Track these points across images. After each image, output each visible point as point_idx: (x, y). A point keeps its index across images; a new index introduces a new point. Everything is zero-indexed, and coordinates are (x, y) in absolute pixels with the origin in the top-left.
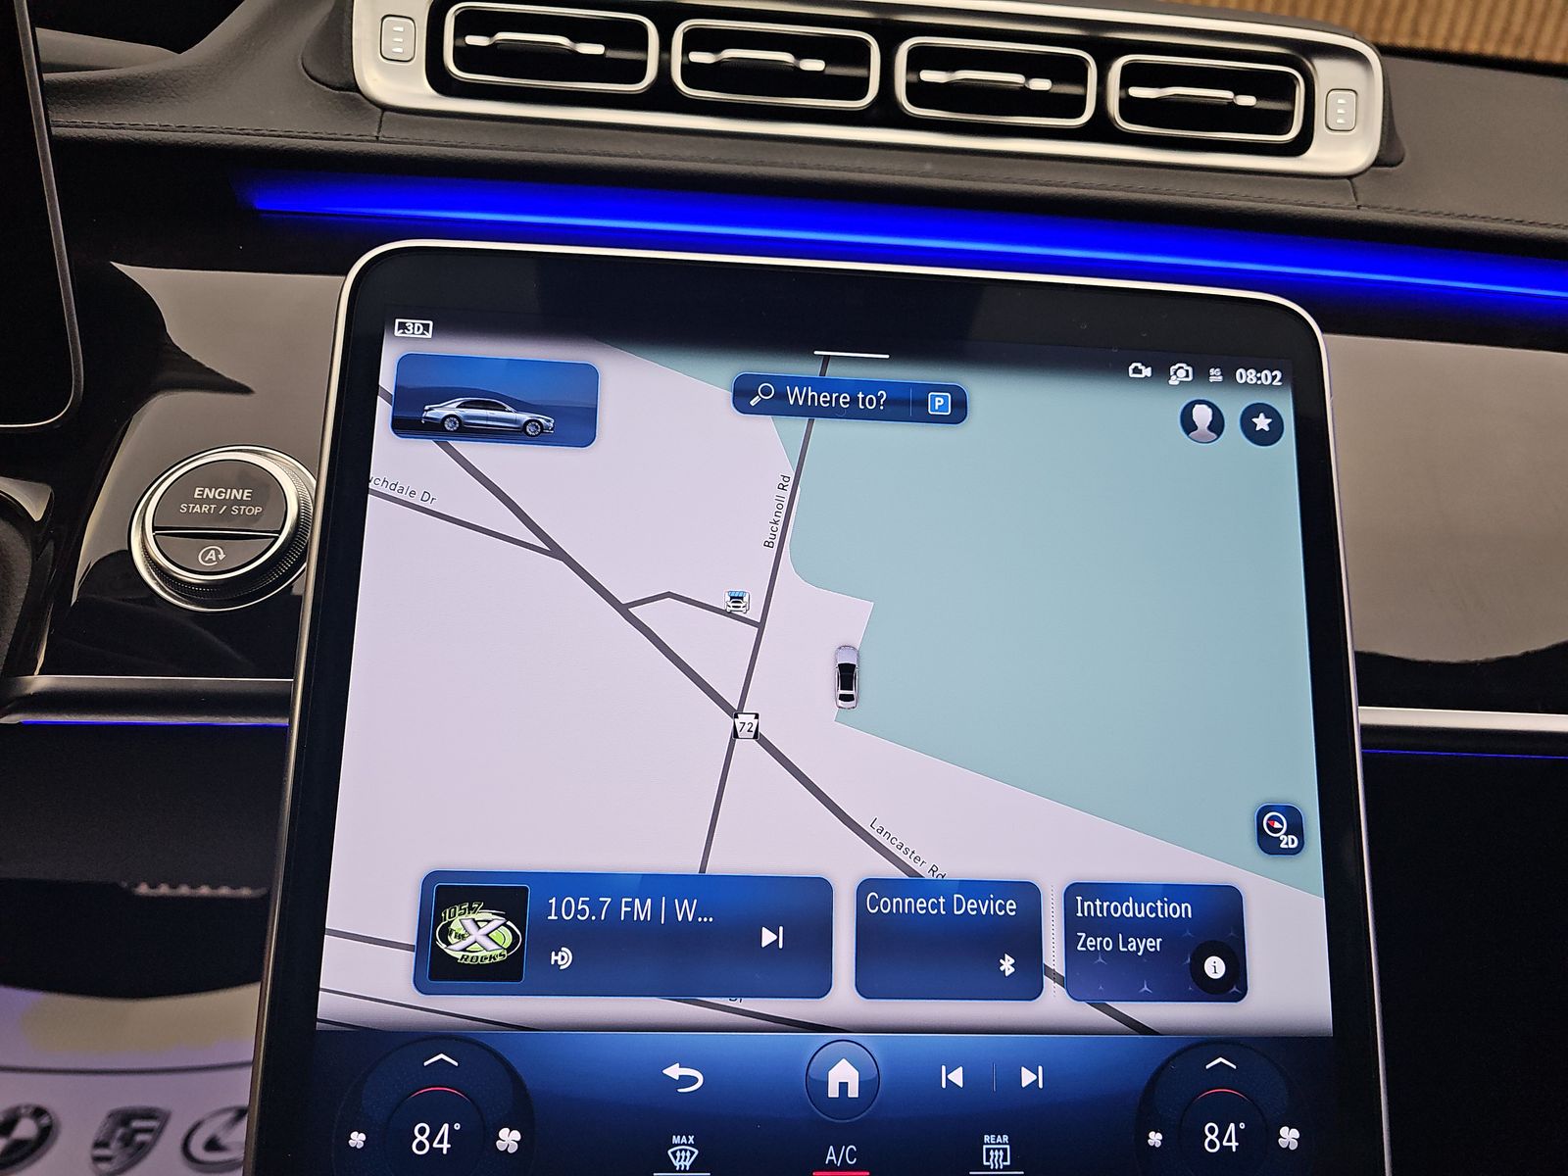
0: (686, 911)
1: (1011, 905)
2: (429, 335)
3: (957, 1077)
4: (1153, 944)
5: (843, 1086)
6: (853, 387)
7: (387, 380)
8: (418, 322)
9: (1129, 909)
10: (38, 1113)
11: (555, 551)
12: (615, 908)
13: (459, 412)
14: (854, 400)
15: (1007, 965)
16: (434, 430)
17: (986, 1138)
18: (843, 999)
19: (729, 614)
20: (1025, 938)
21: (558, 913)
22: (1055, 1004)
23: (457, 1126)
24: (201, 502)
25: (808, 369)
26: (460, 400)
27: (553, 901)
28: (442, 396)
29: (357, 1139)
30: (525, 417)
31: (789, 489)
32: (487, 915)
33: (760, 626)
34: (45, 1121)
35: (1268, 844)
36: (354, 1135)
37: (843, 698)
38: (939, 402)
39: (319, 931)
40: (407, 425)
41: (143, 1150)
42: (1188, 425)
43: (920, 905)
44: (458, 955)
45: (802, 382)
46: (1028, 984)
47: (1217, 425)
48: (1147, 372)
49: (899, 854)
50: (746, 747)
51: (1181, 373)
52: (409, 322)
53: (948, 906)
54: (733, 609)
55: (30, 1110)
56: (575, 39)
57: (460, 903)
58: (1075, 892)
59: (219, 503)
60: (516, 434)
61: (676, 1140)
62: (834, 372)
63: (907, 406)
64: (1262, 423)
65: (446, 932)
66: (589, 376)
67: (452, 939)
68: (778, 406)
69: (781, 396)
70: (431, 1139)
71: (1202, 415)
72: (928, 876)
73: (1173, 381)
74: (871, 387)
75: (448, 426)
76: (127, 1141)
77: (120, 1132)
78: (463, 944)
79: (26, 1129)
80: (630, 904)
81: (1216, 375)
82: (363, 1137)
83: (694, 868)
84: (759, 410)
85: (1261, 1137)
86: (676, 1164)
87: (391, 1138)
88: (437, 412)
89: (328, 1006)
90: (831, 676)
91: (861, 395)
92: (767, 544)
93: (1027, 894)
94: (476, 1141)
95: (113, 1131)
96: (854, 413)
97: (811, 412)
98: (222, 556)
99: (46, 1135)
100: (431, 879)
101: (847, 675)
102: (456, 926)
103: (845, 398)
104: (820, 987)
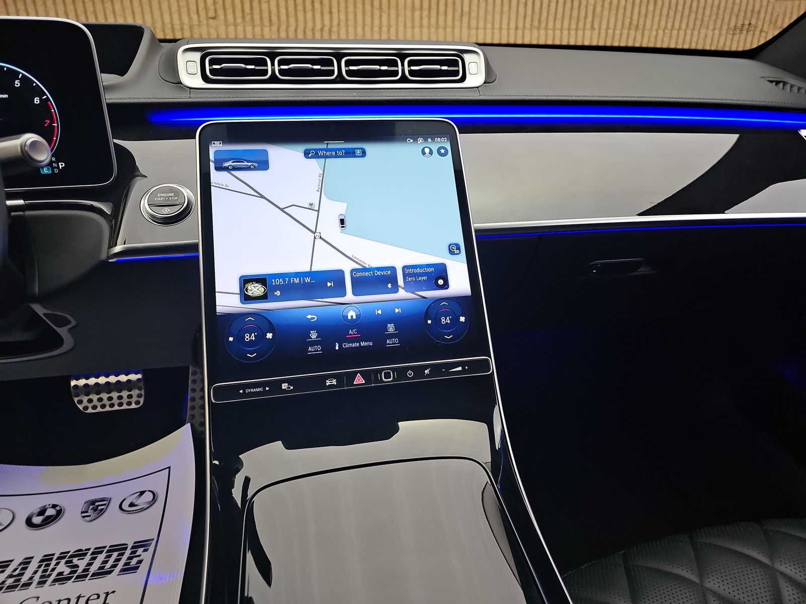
0: (308, 280)
1: (389, 272)
2: (221, 145)
3: (380, 312)
4: (425, 278)
5: (352, 316)
6: (335, 150)
7: (212, 157)
8: (218, 142)
9: (418, 270)
10: (54, 506)
11: (262, 197)
12: (289, 280)
13: (232, 164)
14: (336, 153)
15: (390, 285)
16: (226, 169)
17: (388, 325)
18: (350, 296)
19: (310, 209)
20: (393, 279)
21: (275, 283)
22: (402, 293)
23: (256, 334)
24: (160, 197)
25: (323, 146)
26: (232, 161)
27: (273, 280)
28: (227, 160)
29: (231, 339)
30: (250, 164)
31: (322, 176)
32: (257, 285)
33: (318, 211)
34: (58, 508)
35: (452, 253)
36: (230, 338)
37: (342, 227)
38: (358, 152)
39: (214, 292)
40: (218, 168)
41: (102, 512)
42: (424, 153)
43: (367, 274)
44: (251, 295)
45: (322, 150)
46: (395, 289)
47: (431, 153)
48: (412, 141)
49: (360, 263)
50: (318, 241)
51: (421, 140)
52: (216, 142)
53: (374, 273)
54: (310, 207)
55: (51, 506)
56: (246, 65)
57: (250, 282)
58: (404, 268)
59: (166, 197)
60: (248, 168)
61: (311, 332)
62: (330, 147)
63: (350, 154)
64: (443, 151)
65: (247, 290)
66: (265, 152)
67: (248, 291)
68: (316, 156)
69: (317, 153)
70: (250, 337)
71: (427, 150)
72: (368, 267)
73: (419, 142)
74: (340, 149)
75: (230, 167)
76: (95, 509)
77: (91, 507)
78: (252, 292)
79: (50, 512)
80: (294, 279)
81: (430, 140)
82: (232, 338)
83: (308, 270)
84: (312, 157)
85: (455, 320)
86: (312, 337)
87: (240, 338)
88: (226, 164)
89: (219, 309)
90: (338, 222)
91: (338, 152)
92: (317, 191)
93: (393, 269)
94: (261, 337)
95: (89, 507)
96: (336, 156)
97: (325, 157)
98: (169, 210)
99: (59, 513)
100: (241, 278)
101: (342, 221)
102: (249, 288)
103: (334, 153)
104: (344, 294)
